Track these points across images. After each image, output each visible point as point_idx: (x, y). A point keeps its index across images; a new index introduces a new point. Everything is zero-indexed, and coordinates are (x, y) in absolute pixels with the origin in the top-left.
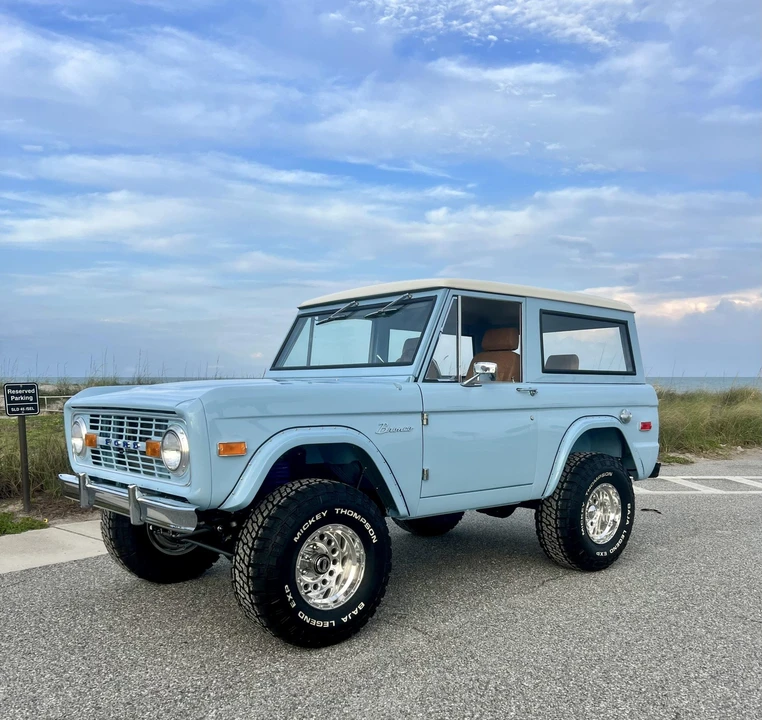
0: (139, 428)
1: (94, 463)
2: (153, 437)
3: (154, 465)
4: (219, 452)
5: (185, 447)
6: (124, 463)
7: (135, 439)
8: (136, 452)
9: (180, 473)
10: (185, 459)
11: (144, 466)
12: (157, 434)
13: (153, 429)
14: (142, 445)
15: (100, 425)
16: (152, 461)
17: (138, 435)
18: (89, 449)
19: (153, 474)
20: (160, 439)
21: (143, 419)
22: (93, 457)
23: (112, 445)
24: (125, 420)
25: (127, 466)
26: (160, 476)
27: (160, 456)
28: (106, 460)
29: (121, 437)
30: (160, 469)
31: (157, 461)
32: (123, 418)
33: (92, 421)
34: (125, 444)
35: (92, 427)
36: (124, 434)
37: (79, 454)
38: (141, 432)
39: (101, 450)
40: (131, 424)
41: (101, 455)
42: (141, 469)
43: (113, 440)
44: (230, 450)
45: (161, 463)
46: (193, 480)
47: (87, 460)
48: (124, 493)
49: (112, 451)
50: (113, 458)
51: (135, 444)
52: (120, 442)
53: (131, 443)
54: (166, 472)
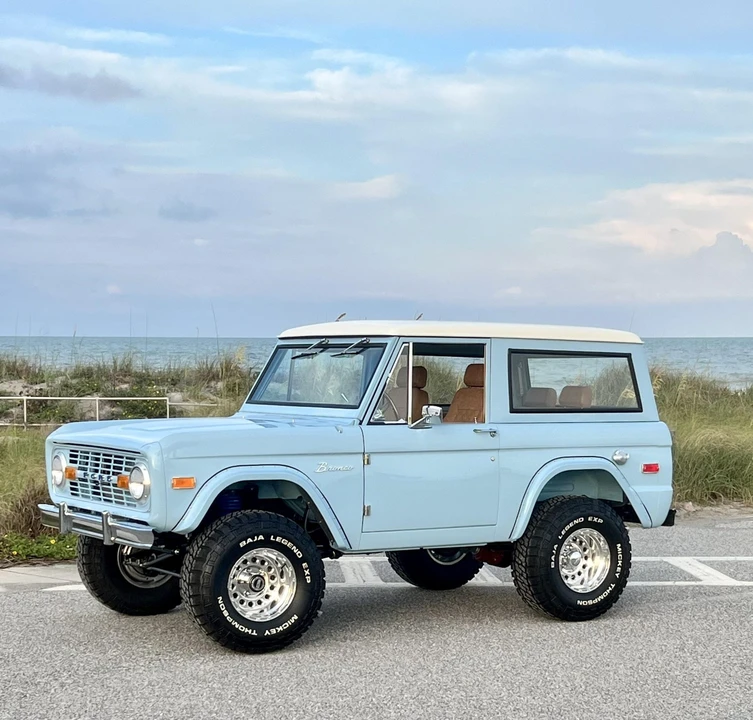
0: (112, 464)
1: (73, 494)
2: (123, 472)
3: (124, 495)
4: (173, 485)
5: (147, 481)
6: (99, 494)
7: (109, 473)
8: (109, 485)
9: (143, 501)
10: (147, 491)
11: (116, 497)
12: (126, 470)
13: (124, 466)
14: (114, 479)
15: (78, 459)
16: (122, 491)
17: (111, 470)
18: (68, 481)
19: (123, 503)
20: (128, 473)
21: (116, 456)
22: (72, 489)
23: (89, 478)
24: (101, 457)
25: (102, 497)
26: (128, 504)
27: (128, 487)
28: (83, 491)
29: (97, 471)
30: (128, 499)
31: (126, 493)
32: (99, 454)
33: (71, 456)
34: (100, 477)
35: (71, 461)
36: (100, 468)
37: (58, 486)
38: (114, 468)
39: (79, 482)
40: (106, 460)
41: (79, 487)
42: (113, 499)
43: (90, 474)
44: (181, 483)
45: (128, 493)
46: (152, 508)
47: (66, 491)
48: (99, 519)
49: (89, 483)
50: (90, 489)
51: (109, 477)
52: (97, 475)
53: (105, 476)
54: (133, 502)
